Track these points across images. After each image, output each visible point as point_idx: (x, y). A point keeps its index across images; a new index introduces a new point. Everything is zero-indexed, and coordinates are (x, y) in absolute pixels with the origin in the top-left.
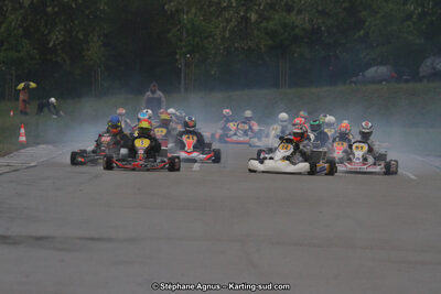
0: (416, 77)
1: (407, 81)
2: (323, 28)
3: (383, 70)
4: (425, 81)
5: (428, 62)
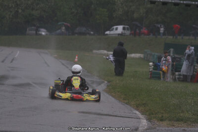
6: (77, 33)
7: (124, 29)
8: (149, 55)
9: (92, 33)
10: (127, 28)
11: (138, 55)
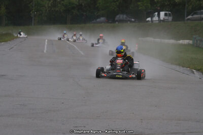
0: (114, 21)
1: (111, 23)
2: (83, 4)
3: (102, 19)
4: (117, 23)
5: (118, 16)
6: (117, 21)
7: (166, 15)
8: (199, 41)
9: (133, 20)
10: (169, 14)
11: (186, 42)
